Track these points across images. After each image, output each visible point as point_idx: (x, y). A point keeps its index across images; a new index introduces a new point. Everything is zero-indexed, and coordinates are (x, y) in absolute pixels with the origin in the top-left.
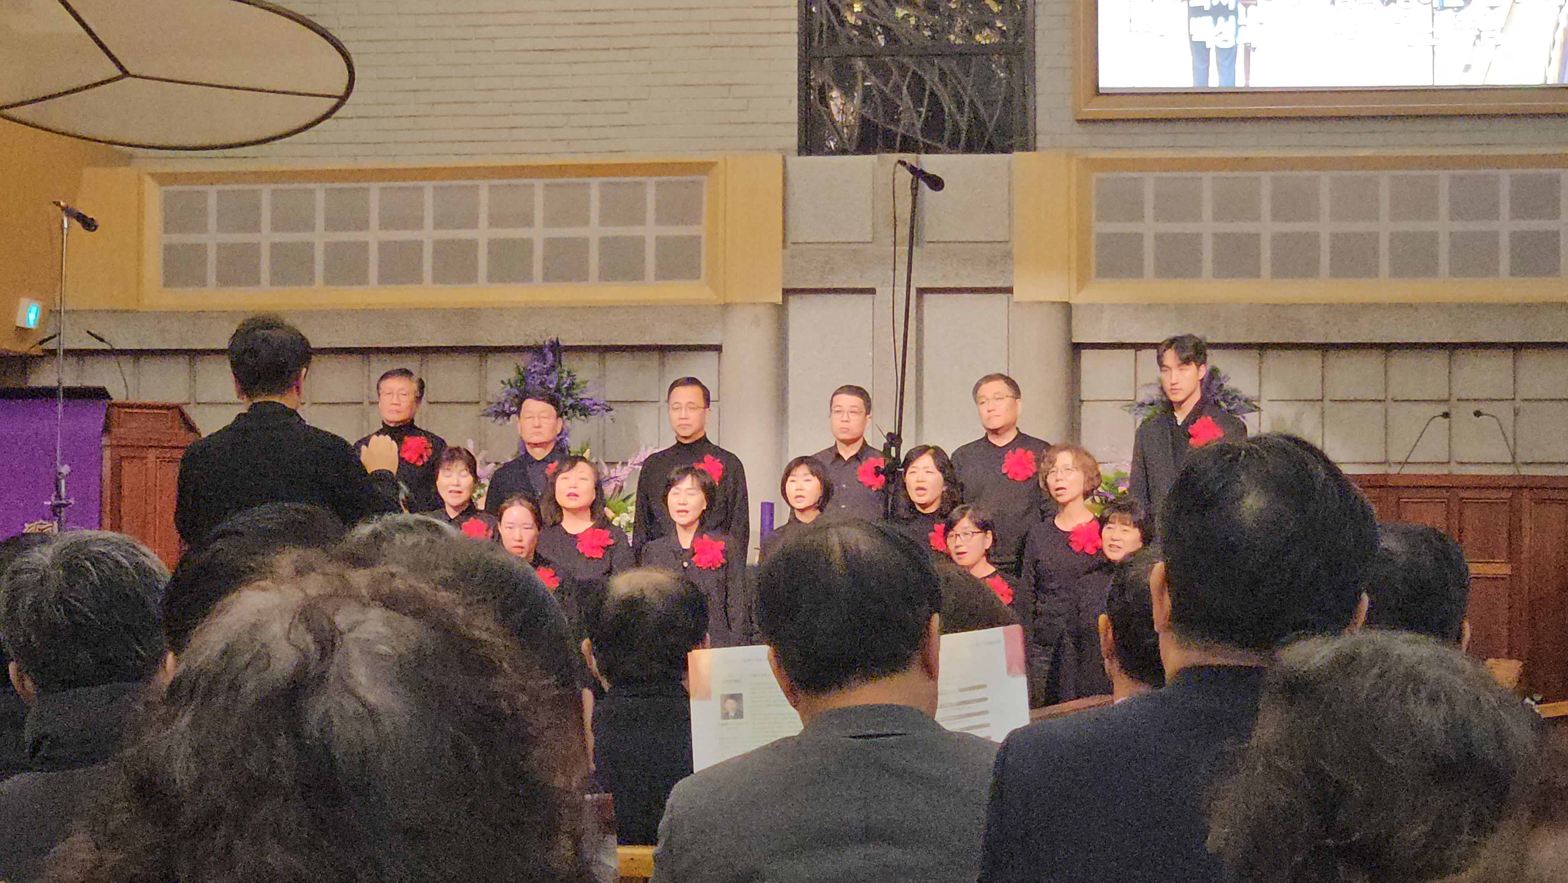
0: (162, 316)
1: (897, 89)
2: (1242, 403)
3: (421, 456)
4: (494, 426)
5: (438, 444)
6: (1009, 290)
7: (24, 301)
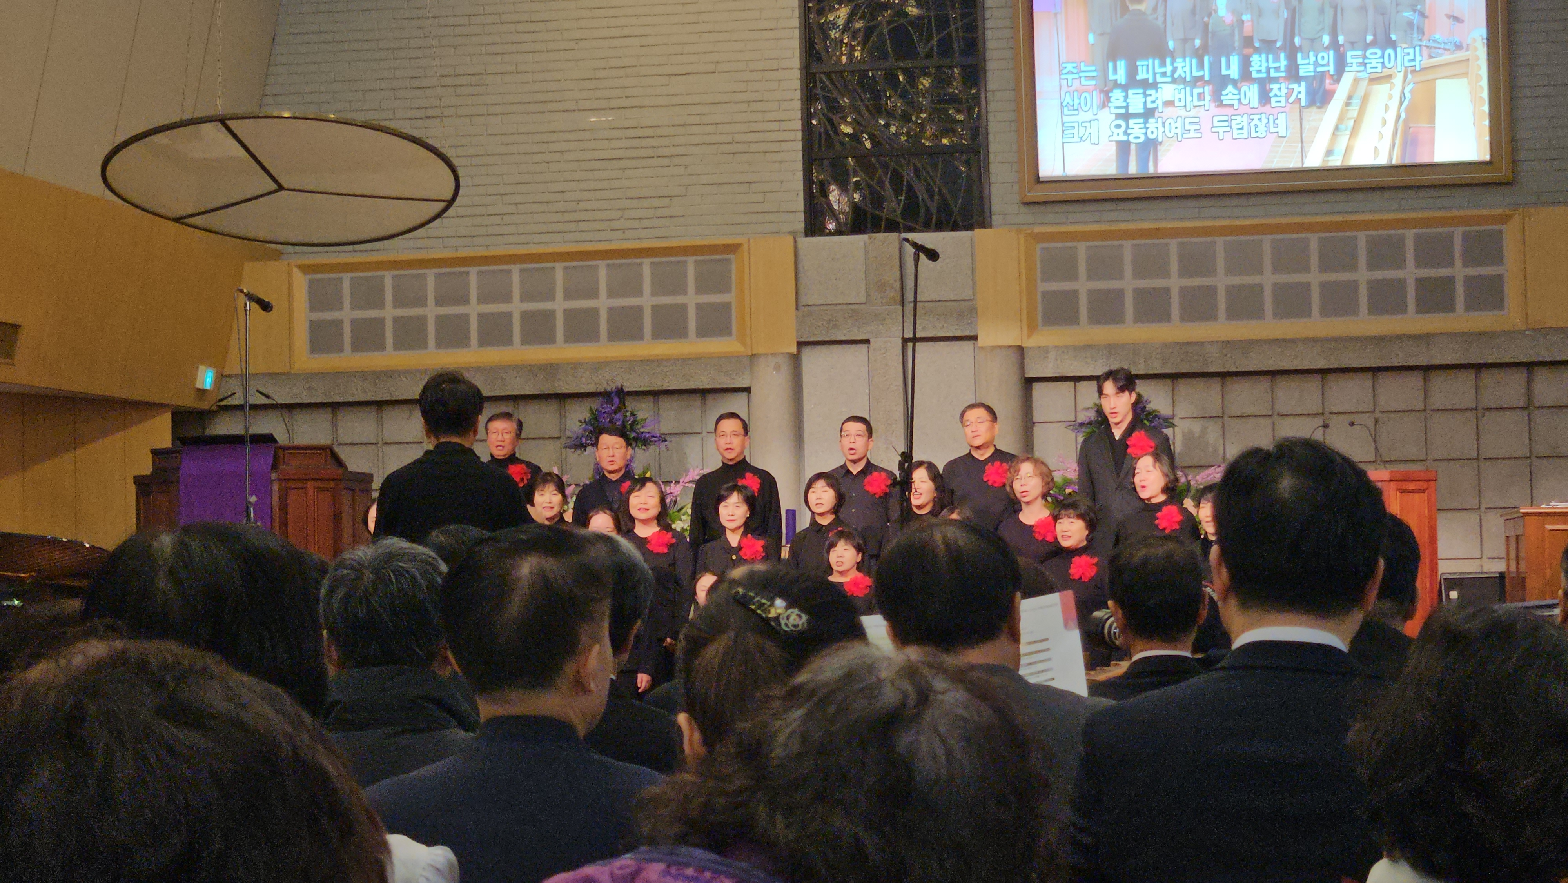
0: (311, 376)
1: (881, 183)
2: (1161, 420)
3: (522, 480)
4: (573, 456)
5: (535, 469)
6: (974, 338)
7: (202, 368)
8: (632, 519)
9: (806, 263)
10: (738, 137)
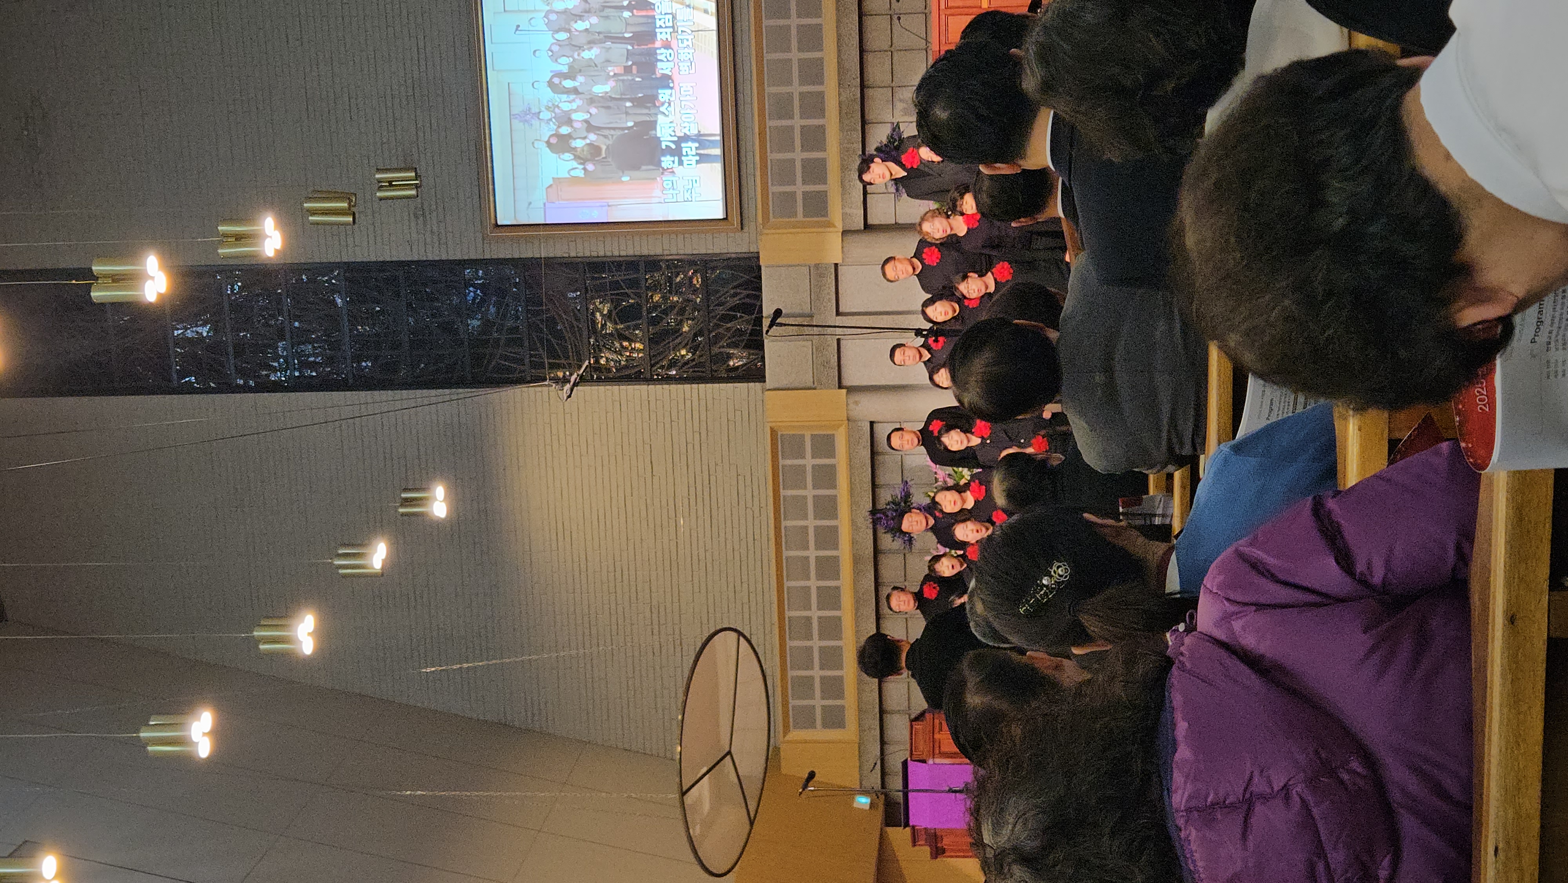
0: (861, 729)
1: (728, 329)
2: (895, 133)
3: (934, 588)
4: (917, 545)
5: (927, 578)
7: (855, 805)
8: (962, 510)
9: (784, 383)
10: (696, 428)
